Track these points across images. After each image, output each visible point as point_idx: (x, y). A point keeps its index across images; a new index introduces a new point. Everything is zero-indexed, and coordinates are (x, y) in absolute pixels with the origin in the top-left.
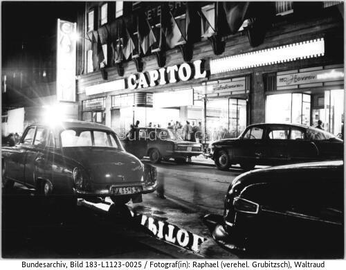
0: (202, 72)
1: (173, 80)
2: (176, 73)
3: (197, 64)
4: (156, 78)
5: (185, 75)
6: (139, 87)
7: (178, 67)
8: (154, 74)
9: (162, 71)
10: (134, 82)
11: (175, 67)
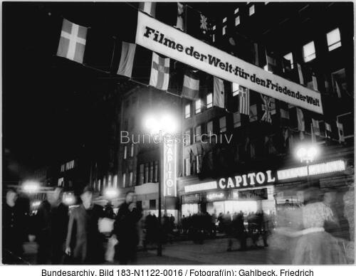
0: (272, 178)
1: (252, 183)
2: (255, 179)
3: (269, 173)
4: (240, 181)
5: (261, 180)
6: (228, 187)
7: (256, 174)
8: (238, 179)
9: (244, 176)
10: (223, 183)
11: (254, 174)
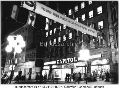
0: (76, 60)
1: (69, 62)
2: (70, 60)
3: (75, 58)
4: (64, 61)
5: (72, 61)
6: (60, 63)
7: (70, 58)
8: (64, 60)
9: (66, 59)
10: (58, 62)
11: (69, 59)
